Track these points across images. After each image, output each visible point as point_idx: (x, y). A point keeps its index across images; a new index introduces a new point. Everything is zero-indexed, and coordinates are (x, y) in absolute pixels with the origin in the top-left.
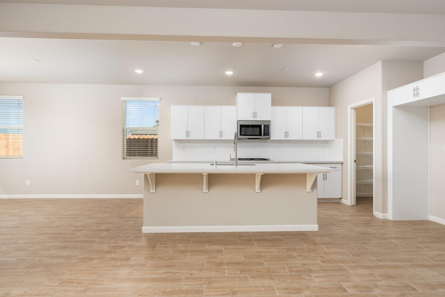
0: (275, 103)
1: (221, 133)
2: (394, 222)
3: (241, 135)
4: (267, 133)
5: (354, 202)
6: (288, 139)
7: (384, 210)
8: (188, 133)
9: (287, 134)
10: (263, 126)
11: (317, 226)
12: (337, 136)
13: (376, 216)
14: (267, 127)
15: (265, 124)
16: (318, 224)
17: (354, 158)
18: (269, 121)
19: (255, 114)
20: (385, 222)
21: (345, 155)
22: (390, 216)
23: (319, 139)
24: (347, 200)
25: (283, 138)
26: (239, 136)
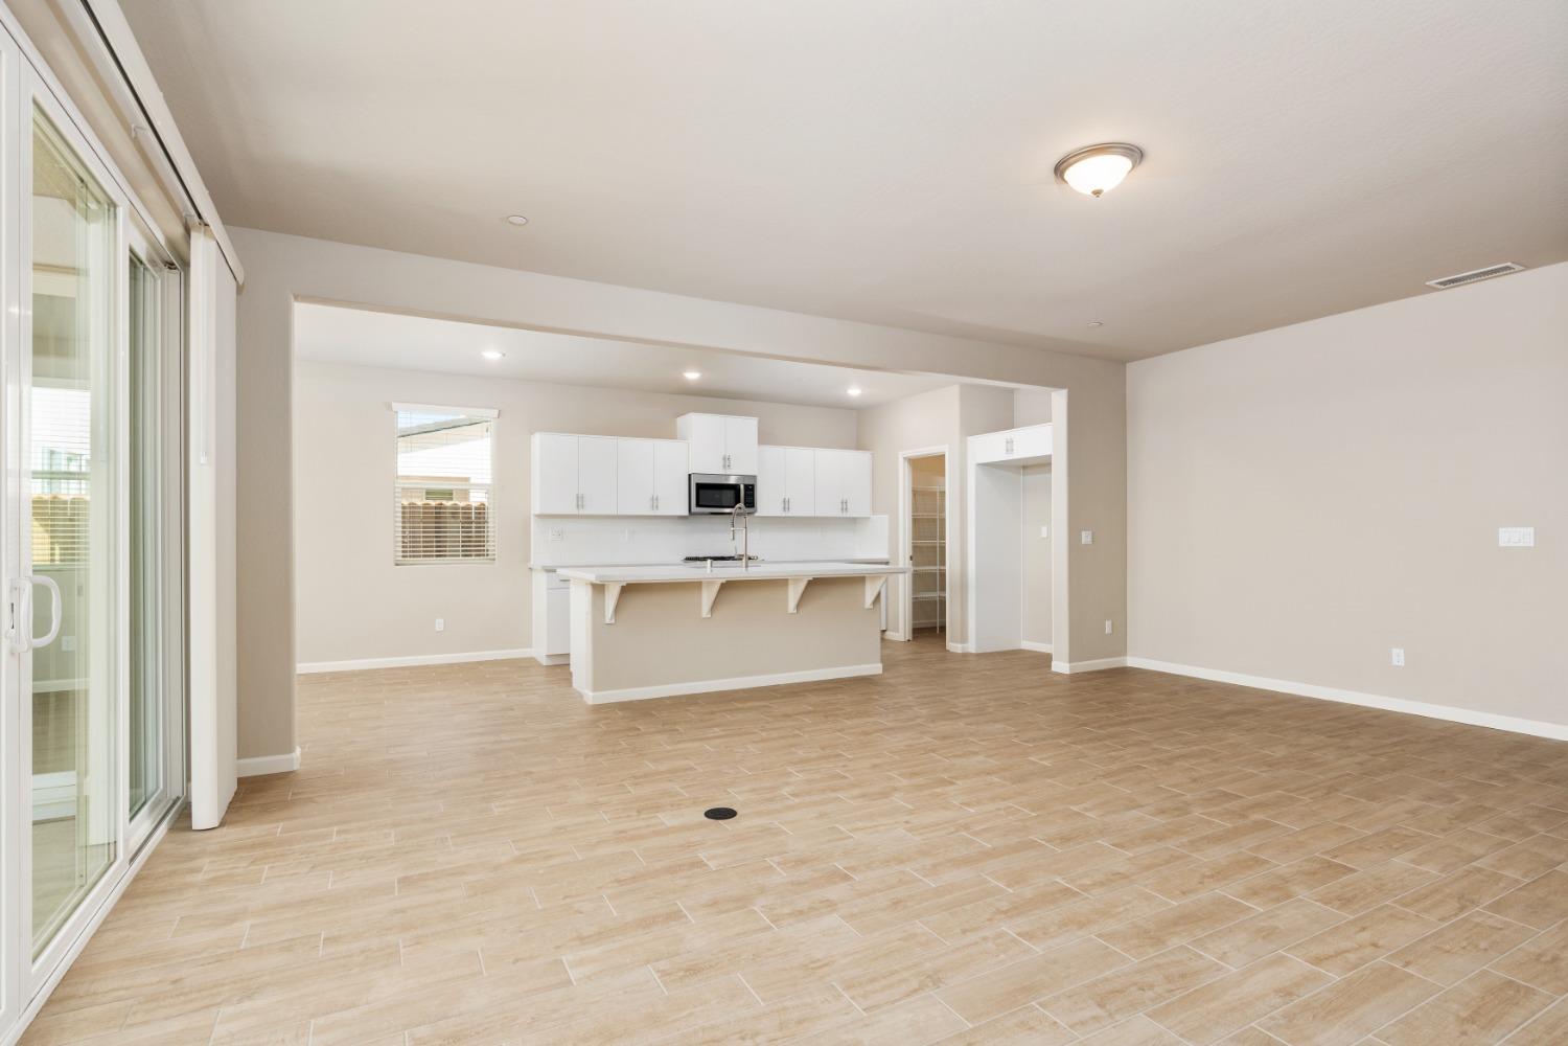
0: (765, 438)
1: (654, 501)
2: (979, 656)
3: (698, 505)
4: (750, 503)
5: (909, 636)
6: (790, 514)
7: (964, 639)
8: (580, 500)
9: (786, 504)
10: (742, 487)
11: (880, 665)
12: (874, 510)
13: (952, 650)
14: (750, 490)
15: (747, 483)
16: (882, 661)
17: (909, 552)
18: (754, 477)
19: (726, 460)
20: (965, 656)
21: (894, 548)
22: (971, 647)
23: (844, 515)
24: (898, 632)
25: (779, 513)
26: (695, 509)
